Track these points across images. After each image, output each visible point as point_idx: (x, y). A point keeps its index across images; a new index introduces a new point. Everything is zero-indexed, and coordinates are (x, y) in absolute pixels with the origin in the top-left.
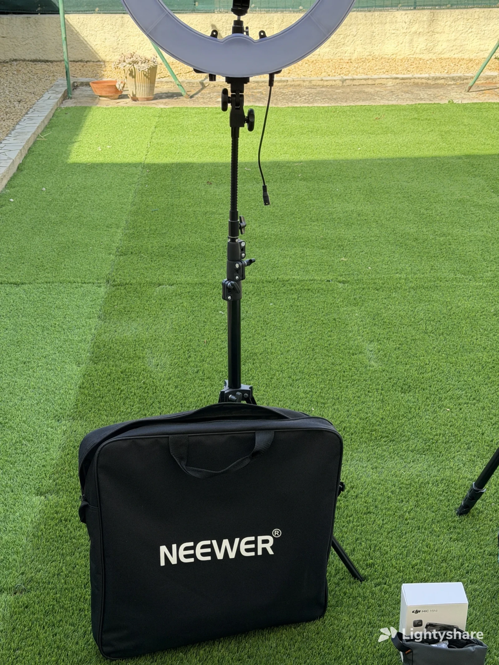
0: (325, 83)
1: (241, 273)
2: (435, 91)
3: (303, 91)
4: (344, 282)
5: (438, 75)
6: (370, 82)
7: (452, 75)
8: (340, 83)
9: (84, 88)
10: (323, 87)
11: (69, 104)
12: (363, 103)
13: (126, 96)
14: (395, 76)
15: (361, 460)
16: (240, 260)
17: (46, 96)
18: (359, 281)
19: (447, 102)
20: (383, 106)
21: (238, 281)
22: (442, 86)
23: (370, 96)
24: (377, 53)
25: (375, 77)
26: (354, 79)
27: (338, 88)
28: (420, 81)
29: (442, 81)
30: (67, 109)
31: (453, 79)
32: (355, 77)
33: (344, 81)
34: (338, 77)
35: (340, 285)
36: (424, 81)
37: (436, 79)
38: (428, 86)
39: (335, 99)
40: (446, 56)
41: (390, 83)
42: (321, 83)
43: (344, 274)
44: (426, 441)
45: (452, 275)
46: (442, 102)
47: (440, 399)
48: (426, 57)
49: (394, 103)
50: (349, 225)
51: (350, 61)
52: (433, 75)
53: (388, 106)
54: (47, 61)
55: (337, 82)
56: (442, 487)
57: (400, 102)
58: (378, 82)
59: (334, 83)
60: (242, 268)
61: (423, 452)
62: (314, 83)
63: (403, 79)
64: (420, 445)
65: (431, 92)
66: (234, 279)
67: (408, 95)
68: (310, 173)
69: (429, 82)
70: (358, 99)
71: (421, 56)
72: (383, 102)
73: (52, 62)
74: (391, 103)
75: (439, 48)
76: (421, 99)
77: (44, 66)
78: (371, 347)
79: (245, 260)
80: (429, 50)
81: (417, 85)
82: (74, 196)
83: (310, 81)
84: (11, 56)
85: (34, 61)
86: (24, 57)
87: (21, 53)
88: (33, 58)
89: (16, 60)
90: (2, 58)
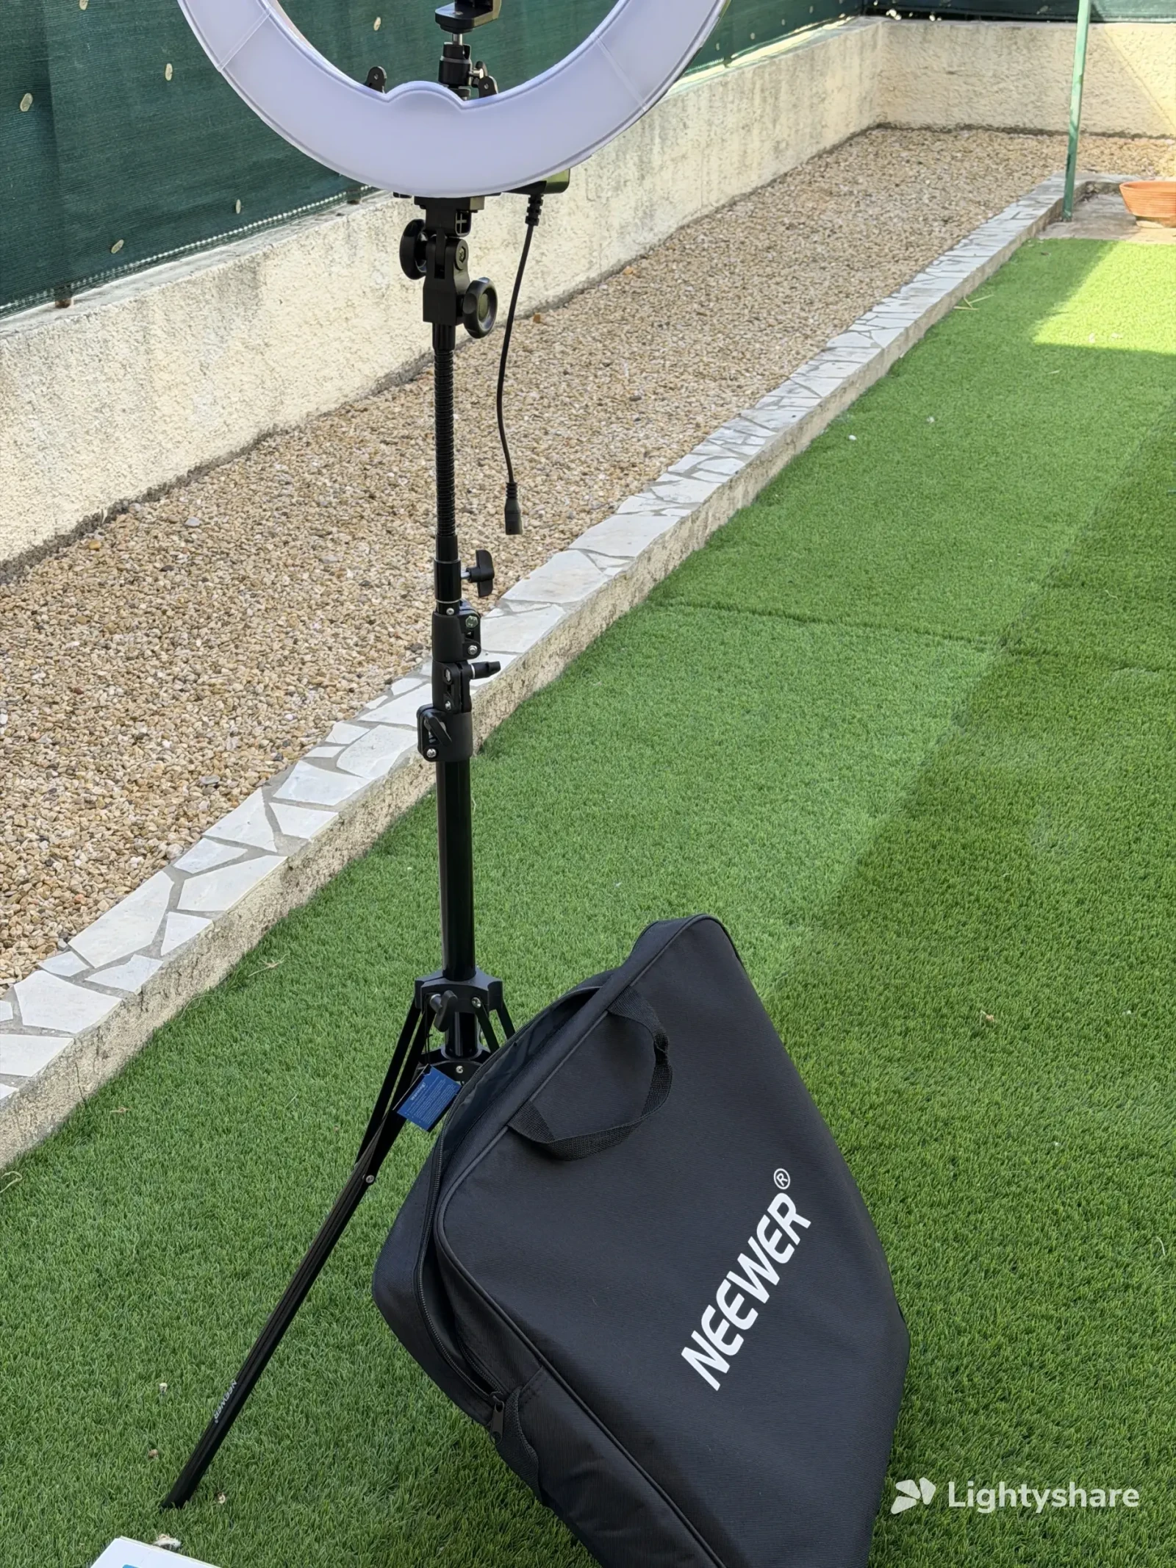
9: (1106, 197)
17: (1009, 212)
30: (1051, 243)
77: (1030, 142)
82: (994, 442)
84: (960, 116)
85: (1012, 131)
86: (989, 121)
87: (986, 112)
88: (1010, 122)
89: (969, 127)
90: (941, 121)
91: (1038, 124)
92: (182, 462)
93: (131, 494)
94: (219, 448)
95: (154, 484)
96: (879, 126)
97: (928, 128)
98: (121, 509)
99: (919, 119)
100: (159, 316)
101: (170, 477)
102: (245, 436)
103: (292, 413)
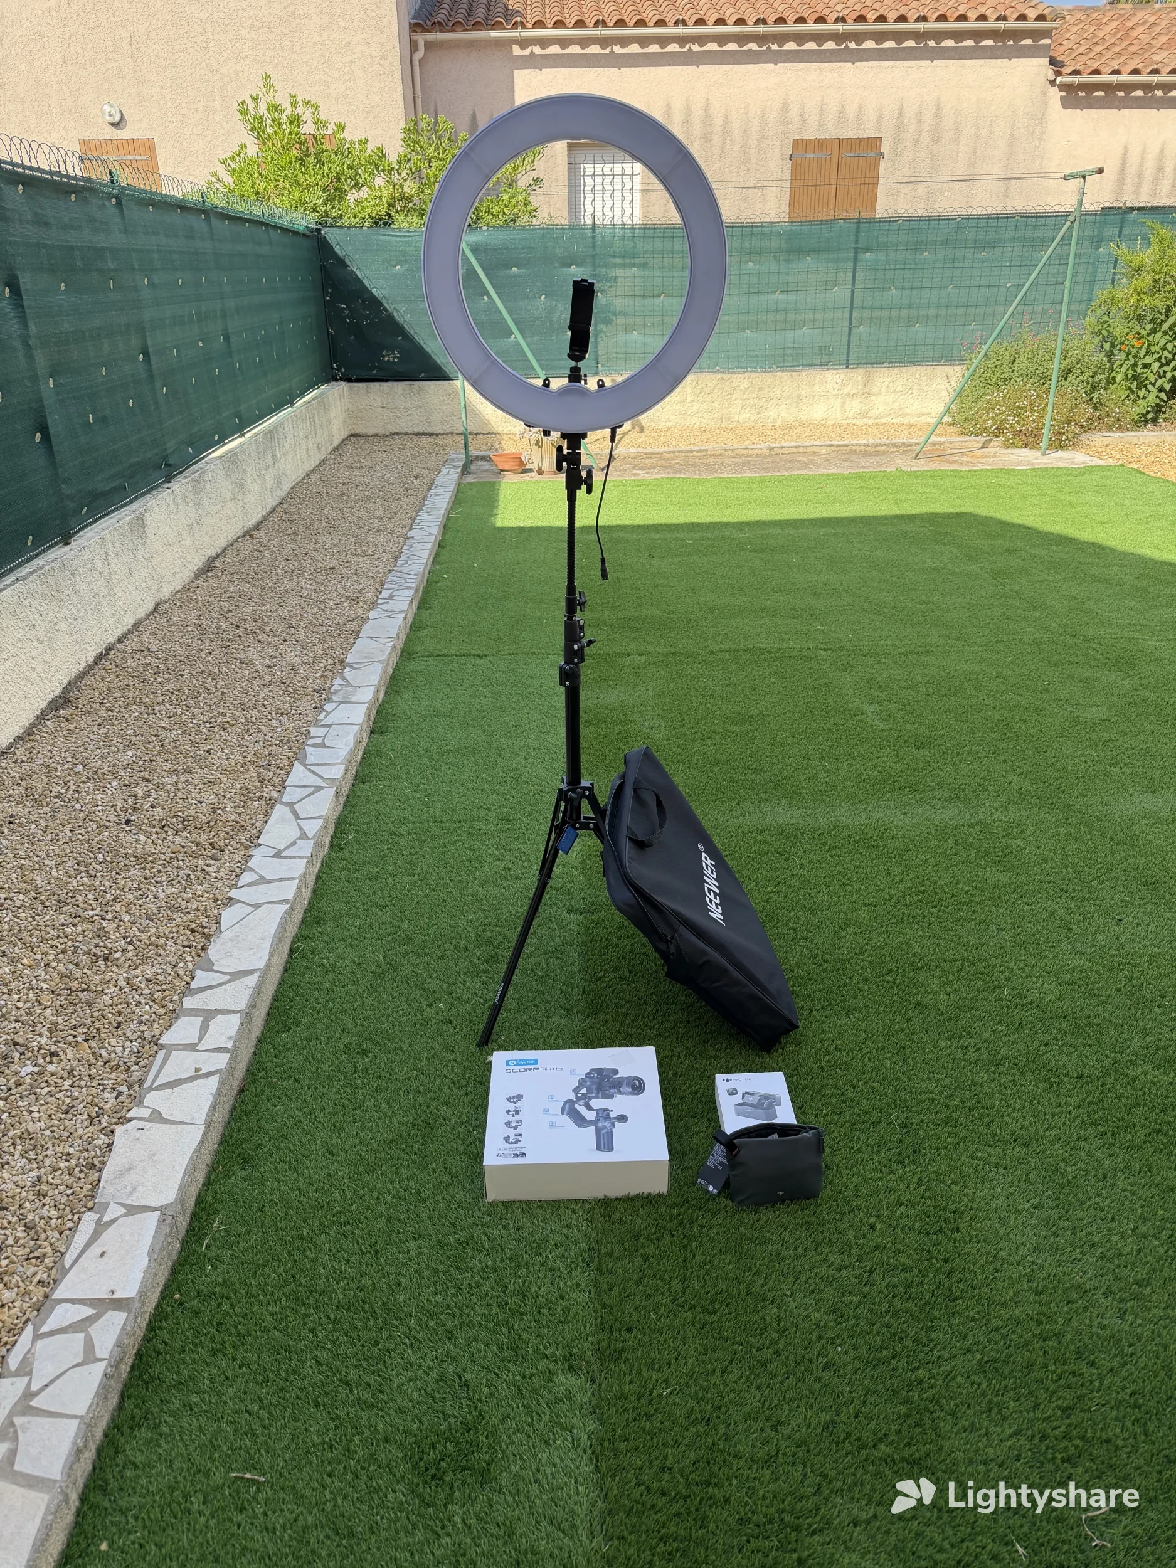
0: (750, 452)
1: (580, 655)
2: (877, 459)
3: (727, 461)
4: (824, 650)
5: (878, 441)
6: (801, 450)
7: (894, 441)
8: (767, 452)
9: (480, 463)
10: (748, 456)
11: (469, 479)
12: (799, 472)
13: (531, 470)
14: (829, 443)
15: (888, 807)
16: (577, 640)
17: (444, 471)
18: (841, 649)
19: (893, 469)
20: (823, 475)
21: (577, 665)
22: (884, 453)
23: (805, 465)
24: (804, 418)
25: (807, 444)
26: (782, 447)
27: (765, 457)
28: (857, 448)
29: (883, 448)
30: (470, 484)
31: (896, 445)
32: (783, 444)
33: (772, 449)
34: (766, 445)
35: (823, 653)
36: (862, 448)
37: (877, 445)
38: (867, 454)
39: (765, 469)
40: (883, 421)
41: (824, 451)
42: (745, 452)
44: (952, 790)
45: (942, 641)
46: (888, 470)
47: (958, 754)
48: (860, 422)
49: (834, 471)
50: (816, 595)
51: (774, 428)
52: (871, 441)
53: (828, 475)
54: (431, 434)
55: (764, 451)
56: (977, 829)
57: (840, 471)
58: (809, 450)
59: (759, 452)
60: (581, 648)
61: (950, 800)
62: (737, 452)
63: (838, 446)
64: (947, 795)
65: (873, 459)
66: (573, 663)
67: (847, 464)
69: (869, 449)
70: (793, 468)
71: (854, 421)
72: (821, 471)
73: (437, 435)
74: (830, 472)
75: (875, 413)
76: (863, 467)
77: (431, 439)
78: (872, 708)
79: (584, 641)
80: (864, 415)
81: (855, 452)
82: (510, 572)
83: (733, 450)
84: (391, 428)
85: (417, 434)
86: (406, 430)
87: (403, 425)
88: (416, 430)
89: (397, 434)
90: (382, 431)
91: (430, 430)
92: (128, 621)
93: (112, 640)
94: (141, 613)
95: (119, 634)
96: (352, 435)
97: (376, 435)
98: (109, 649)
99: (372, 431)
100: (110, 545)
101: (125, 630)
102: (150, 606)
103: (166, 592)
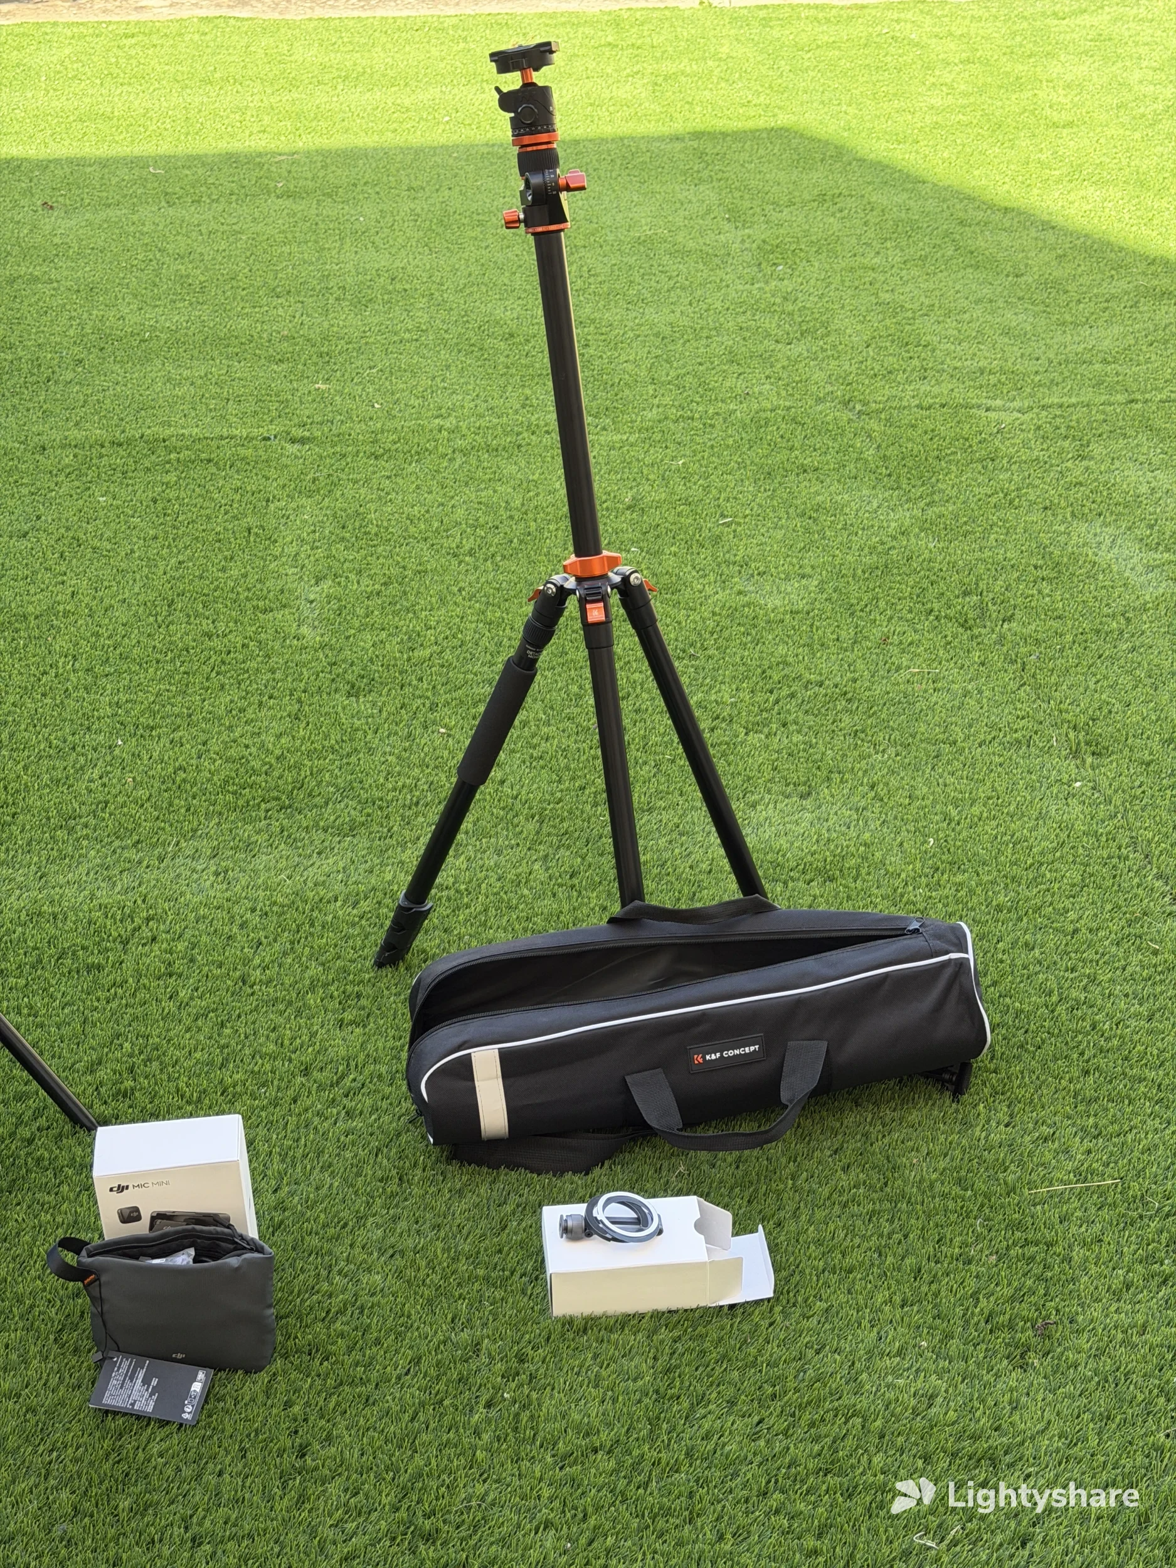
4: (302, 441)
18: (339, 438)
19: (696, 4)
20: (542, 14)
35: (293, 449)
43: (309, 421)
44: (365, 804)
47: (433, 708)
53: (554, 15)
61: (351, 829)
64: (349, 815)
68: (306, 179)
78: (315, 591)
